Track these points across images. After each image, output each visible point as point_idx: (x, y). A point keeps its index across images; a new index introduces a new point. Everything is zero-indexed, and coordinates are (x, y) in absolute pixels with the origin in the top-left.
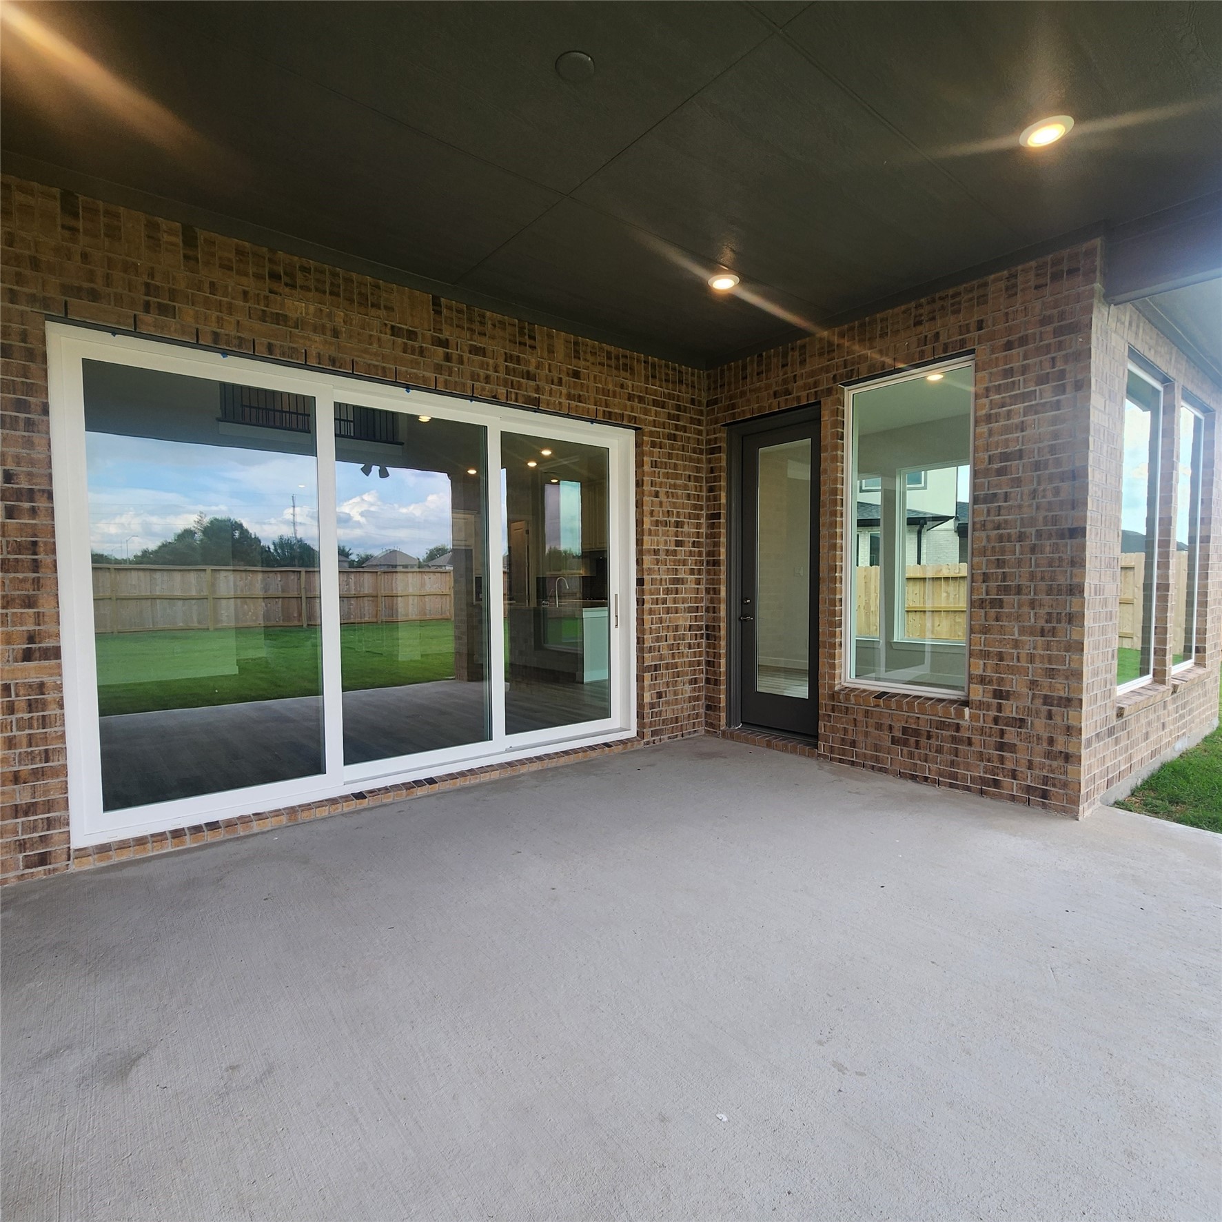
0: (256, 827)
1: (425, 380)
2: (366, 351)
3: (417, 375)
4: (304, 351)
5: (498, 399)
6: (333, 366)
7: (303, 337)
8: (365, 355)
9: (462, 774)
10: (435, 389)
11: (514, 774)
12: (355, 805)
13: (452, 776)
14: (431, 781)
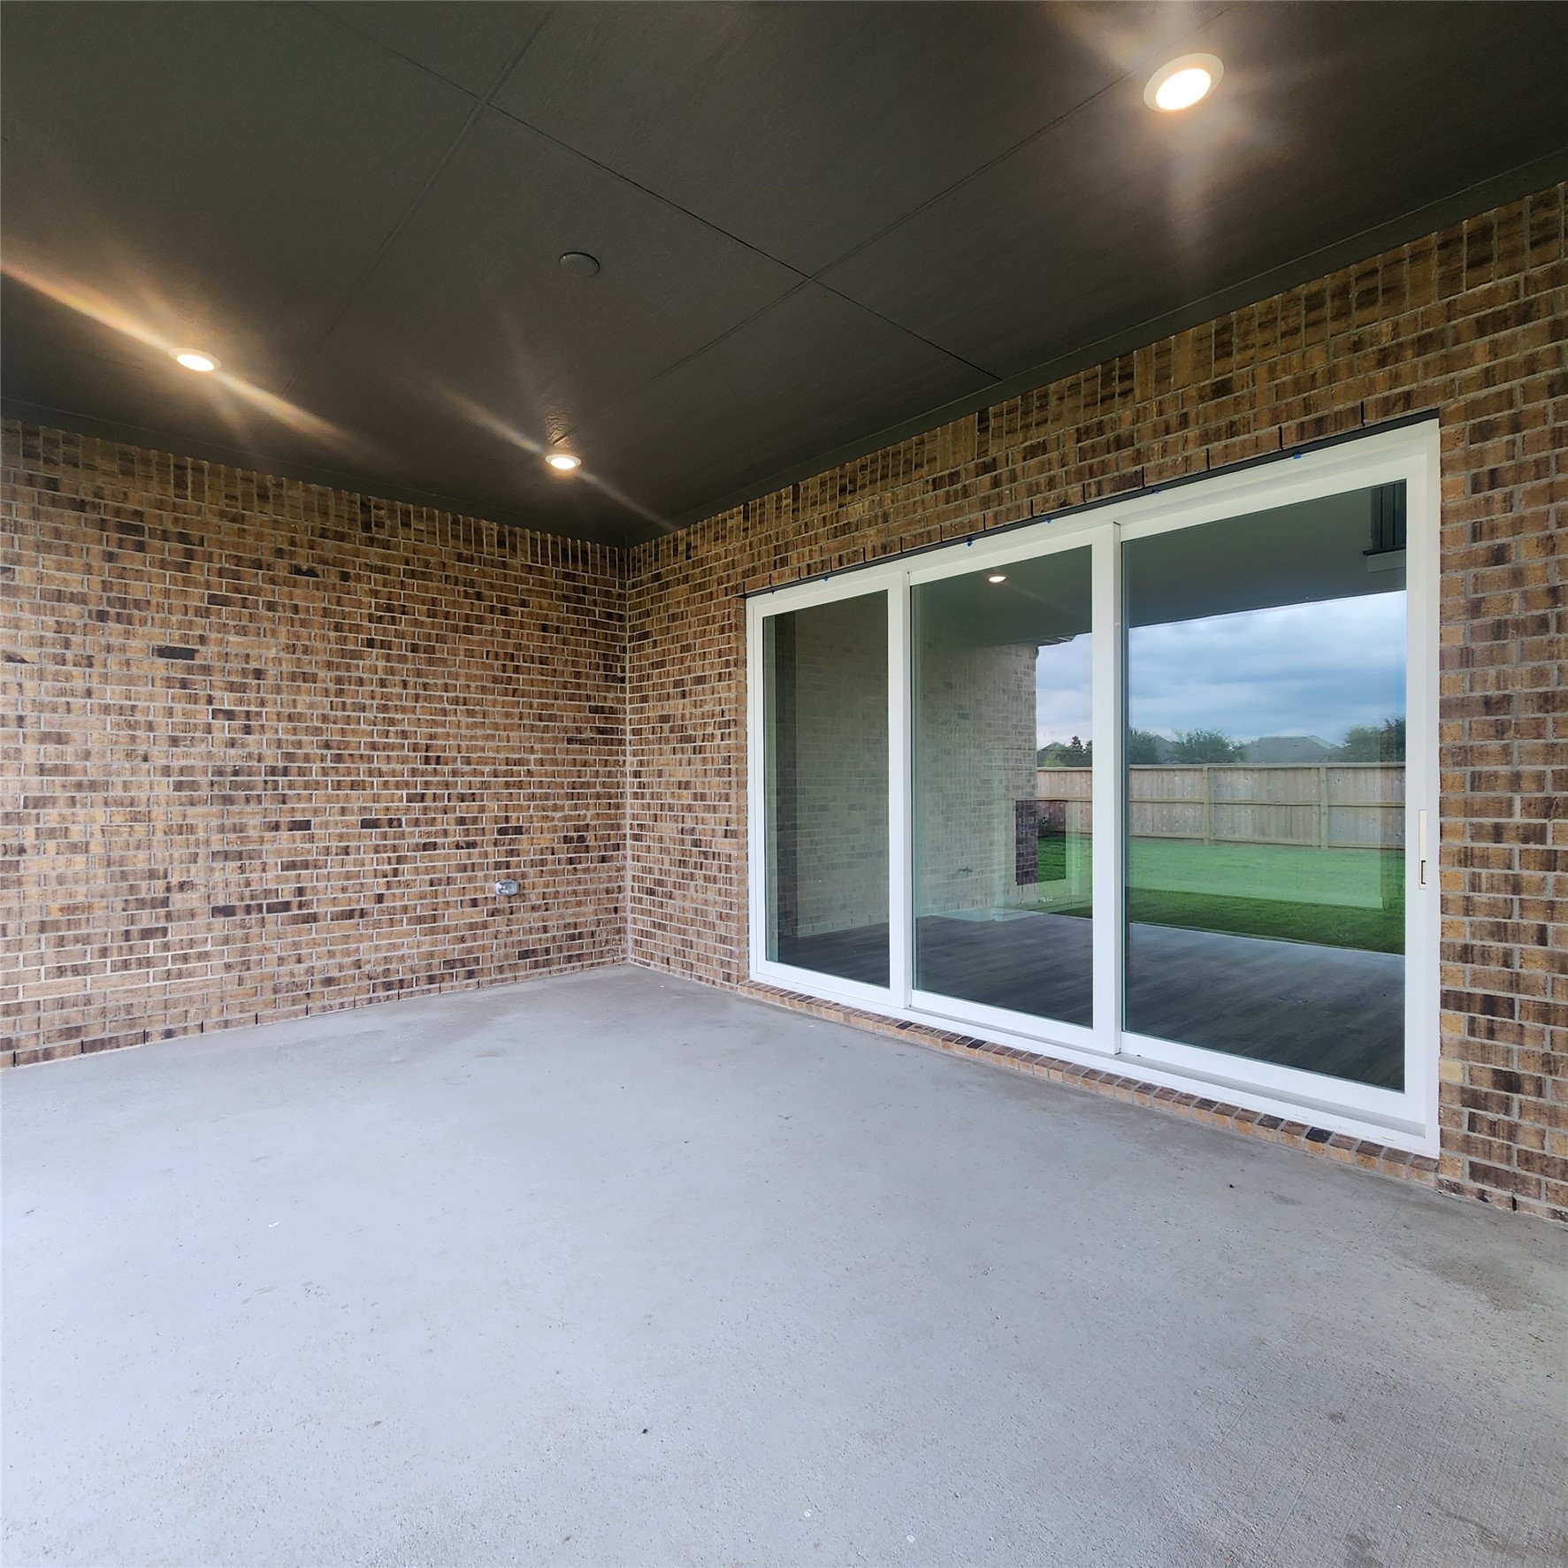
0: (824, 1014)
1: (972, 524)
2: (910, 523)
3: (963, 523)
4: (862, 550)
5: (1070, 504)
6: (887, 553)
7: (862, 536)
8: (910, 528)
9: (1016, 1054)
10: (985, 531)
11: (1086, 1089)
12: (894, 1032)
13: (1004, 1051)
14: (976, 1044)
